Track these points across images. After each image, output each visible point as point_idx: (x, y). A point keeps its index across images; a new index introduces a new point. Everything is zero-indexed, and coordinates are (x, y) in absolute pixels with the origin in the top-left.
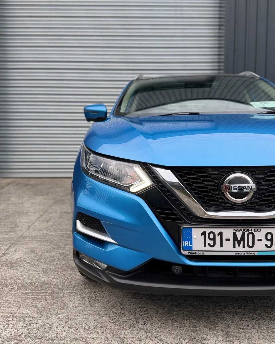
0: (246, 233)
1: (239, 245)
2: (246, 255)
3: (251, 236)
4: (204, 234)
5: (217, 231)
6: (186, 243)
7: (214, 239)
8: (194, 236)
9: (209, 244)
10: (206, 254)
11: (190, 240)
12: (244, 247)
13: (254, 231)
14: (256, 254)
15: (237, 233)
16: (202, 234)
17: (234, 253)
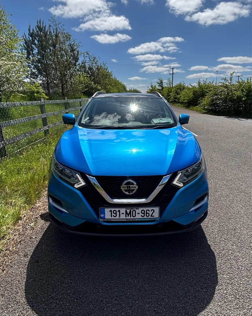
0: (132, 210)
1: (128, 216)
2: (131, 220)
3: (134, 212)
4: (111, 211)
5: (117, 210)
6: (102, 215)
7: (116, 214)
8: (106, 212)
9: (114, 216)
10: (112, 220)
11: (104, 214)
12: (131, 217)
13: (136, 209)
14: (137, 220)
15: (127, 210)
16: (110, 211)
17: (126, 220)
